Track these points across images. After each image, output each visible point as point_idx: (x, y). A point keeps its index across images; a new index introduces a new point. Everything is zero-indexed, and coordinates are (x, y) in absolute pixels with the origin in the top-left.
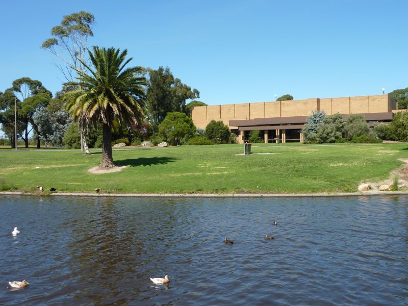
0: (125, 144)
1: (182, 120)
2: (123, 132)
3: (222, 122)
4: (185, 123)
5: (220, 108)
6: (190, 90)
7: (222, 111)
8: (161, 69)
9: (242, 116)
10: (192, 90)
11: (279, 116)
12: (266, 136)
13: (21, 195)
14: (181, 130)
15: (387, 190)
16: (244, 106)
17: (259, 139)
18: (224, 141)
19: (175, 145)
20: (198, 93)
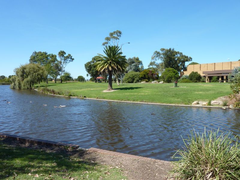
0: (145, 82)
1: (171, 71)
2: (145, 77)
3: (197, 72)
4: (173, 73)
5: (200, 65)
6: (188, 57)
7: (201, 67)
8: (170, 49)
9: (211, 69)
10: (189, 57)
11: (230, 69)
12: (220, 79)
13: (76, 98)
14: (170, 76)
15: (205, 105)
16: (212, 64)
17: (216, 81)
18: (198, 81)
19: (168, 82)
20: (191, 59)
